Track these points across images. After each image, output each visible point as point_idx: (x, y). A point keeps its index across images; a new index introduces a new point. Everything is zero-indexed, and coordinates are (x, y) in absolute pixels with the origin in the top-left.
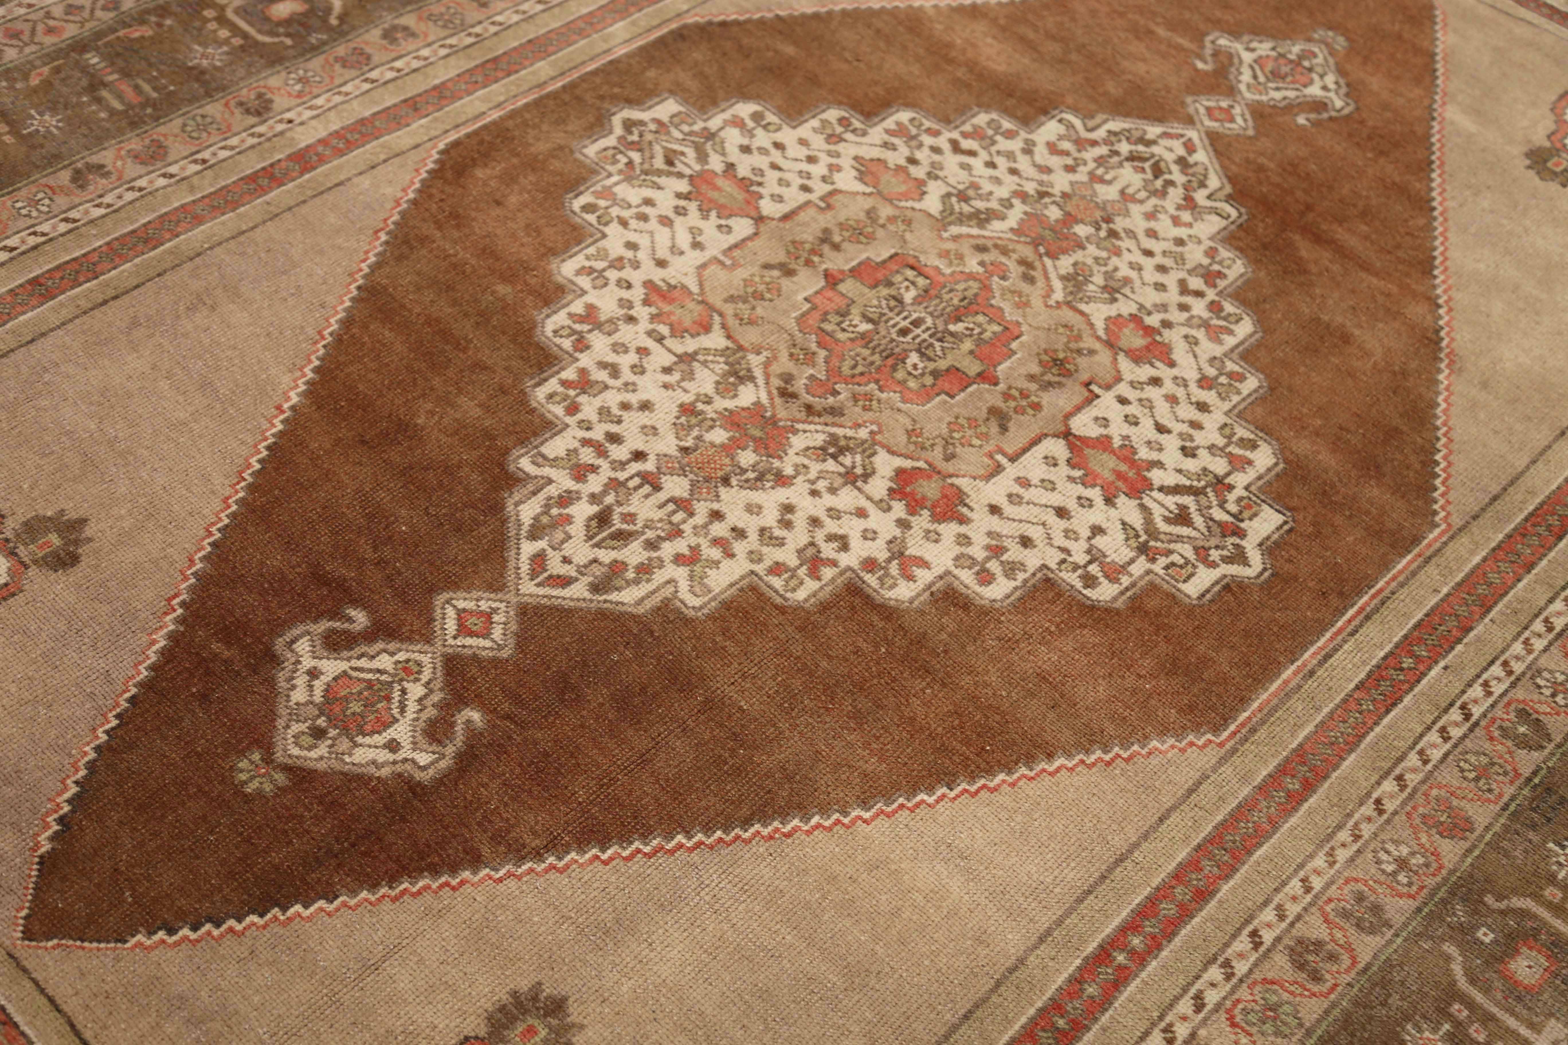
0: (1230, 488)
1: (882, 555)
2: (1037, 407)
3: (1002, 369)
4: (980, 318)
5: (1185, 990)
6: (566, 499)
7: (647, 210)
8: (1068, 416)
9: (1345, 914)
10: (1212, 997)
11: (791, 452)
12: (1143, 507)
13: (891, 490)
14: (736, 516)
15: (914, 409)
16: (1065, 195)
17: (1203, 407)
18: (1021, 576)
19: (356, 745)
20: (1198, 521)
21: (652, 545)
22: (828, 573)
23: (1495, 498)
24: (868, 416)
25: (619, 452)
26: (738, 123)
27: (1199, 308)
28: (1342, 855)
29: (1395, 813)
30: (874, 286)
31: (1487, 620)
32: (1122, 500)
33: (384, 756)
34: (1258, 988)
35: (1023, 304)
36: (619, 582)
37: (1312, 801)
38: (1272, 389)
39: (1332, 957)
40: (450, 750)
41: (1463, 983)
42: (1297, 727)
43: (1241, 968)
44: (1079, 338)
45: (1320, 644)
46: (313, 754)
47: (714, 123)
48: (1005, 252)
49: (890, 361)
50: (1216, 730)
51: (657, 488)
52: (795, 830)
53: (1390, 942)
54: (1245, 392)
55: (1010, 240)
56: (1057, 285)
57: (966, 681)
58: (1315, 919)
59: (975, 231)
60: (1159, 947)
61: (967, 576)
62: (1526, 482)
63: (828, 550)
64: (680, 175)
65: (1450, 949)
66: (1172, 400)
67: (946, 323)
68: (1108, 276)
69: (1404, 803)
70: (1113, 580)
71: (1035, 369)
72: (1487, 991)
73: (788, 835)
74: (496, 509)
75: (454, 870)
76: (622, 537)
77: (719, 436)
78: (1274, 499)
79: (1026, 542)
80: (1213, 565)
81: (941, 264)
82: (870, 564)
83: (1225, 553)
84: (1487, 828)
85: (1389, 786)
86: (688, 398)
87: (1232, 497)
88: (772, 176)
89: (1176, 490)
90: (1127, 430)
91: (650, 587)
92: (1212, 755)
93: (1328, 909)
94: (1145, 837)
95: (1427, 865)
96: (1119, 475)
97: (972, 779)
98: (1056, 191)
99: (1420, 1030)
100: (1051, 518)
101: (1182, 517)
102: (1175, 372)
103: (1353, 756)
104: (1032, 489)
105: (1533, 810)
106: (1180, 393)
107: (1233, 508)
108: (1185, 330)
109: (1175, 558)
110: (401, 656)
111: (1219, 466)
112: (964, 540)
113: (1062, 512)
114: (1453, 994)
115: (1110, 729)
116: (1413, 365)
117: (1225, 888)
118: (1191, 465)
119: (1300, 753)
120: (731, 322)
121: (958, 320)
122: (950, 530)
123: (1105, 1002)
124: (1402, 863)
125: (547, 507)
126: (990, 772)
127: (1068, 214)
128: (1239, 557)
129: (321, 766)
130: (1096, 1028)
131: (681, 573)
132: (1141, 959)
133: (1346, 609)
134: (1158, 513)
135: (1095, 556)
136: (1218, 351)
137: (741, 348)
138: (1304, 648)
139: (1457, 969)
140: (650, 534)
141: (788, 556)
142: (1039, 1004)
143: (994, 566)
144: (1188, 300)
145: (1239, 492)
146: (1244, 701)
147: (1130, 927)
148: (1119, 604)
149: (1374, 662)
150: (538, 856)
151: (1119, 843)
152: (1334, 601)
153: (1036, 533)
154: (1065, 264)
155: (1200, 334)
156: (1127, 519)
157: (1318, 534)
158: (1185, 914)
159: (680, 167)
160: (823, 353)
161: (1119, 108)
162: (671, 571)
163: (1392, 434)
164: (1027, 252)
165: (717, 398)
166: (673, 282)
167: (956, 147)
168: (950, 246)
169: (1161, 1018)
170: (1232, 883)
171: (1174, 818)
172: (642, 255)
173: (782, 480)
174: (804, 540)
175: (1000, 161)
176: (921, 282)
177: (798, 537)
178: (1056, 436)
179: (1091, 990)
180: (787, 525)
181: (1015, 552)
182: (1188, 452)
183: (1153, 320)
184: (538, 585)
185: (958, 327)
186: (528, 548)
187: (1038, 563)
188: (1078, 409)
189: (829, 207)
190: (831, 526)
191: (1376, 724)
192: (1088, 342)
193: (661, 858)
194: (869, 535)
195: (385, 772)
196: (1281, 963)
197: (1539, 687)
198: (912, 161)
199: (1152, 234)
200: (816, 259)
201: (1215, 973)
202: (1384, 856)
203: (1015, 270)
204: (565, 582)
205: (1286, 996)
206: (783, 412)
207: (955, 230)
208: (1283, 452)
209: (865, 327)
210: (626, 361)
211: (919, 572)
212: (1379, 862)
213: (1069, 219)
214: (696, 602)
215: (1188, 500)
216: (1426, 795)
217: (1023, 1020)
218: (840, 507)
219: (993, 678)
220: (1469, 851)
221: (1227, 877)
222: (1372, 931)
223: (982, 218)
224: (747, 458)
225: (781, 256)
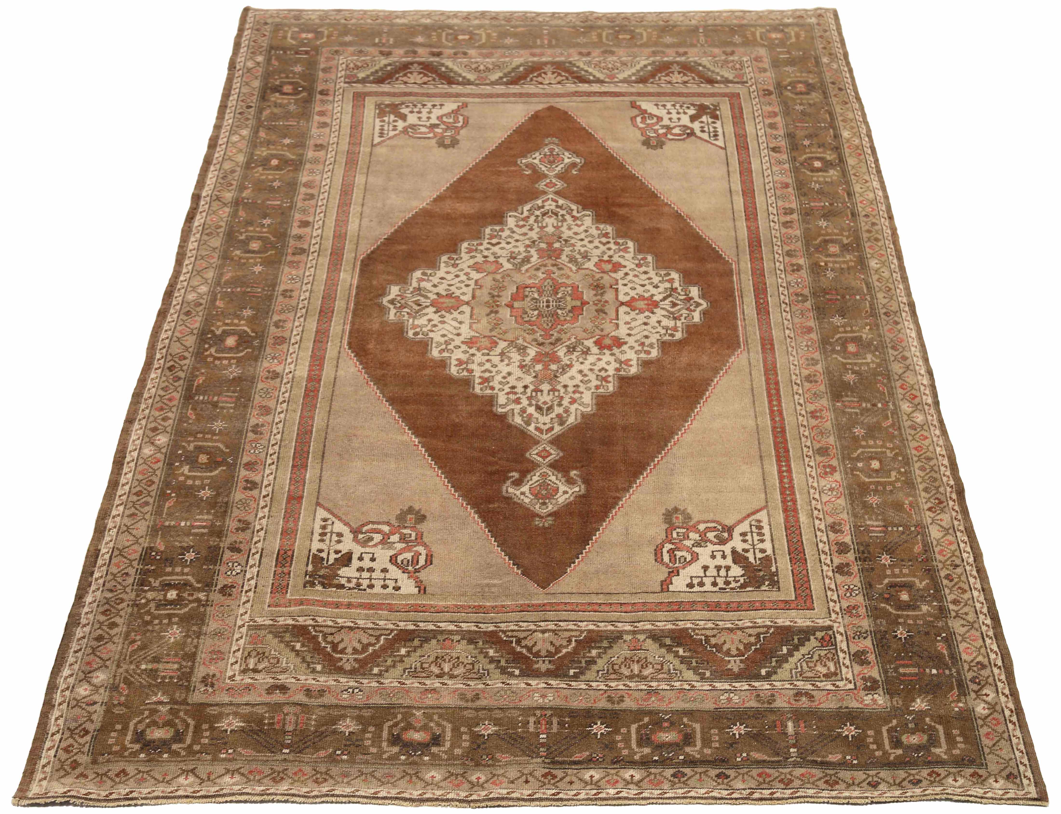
0: (676, 289)
1: (618, 366)
2: (606, 302)
3: (585, 297)
4: (562, 289)
5: (795, 405)
6: (523, 411)
7: (433, 323)
8: (617, 298)
9: (808, 365)
10: (802, 401)
11: (562, 358)
12: (662, 308)
13: (599, 349)
14: (571, 383)
15: (578, 324)
16: (540, 238)
17: (646, 273)
18: (656, 346)
19: (557, 499)
20: (679, 302)
21: (560, 405)
22: (610, 379)
23: (737, 247)
24: (568, 335)
25: (520, 389)
26: (422, 280)
27: (613, 247)
29: (794, 336)
30: (523, 300)
31: (767, 279)
32: (655, 310)
33: (567, 496)
34: (808, 393)
35: (568, 277)
36: (565, 419)
37: (776, 347)
38: (656, 256)
39: (815, 375)
40: (580, 483)
41: (844, 361)
42: (755, 333)
43: (800, 391)
44: (593, 276)
46: (550, 508)
47: (415, 284)
48: (545, 266)
49: (555, 317)
50: (739, 347)
51: (542, 391)
52: (678, 438)
53: (822, 364)
54: (651, 261)
55: (542, 261)
56: (570, 265)
57: (673, 379)
58: (803, 370)
59: (529, 266)
61: (643, 356)
62: (739, 237)
63: (603, 374)
64: (427, 307)
65: (835, 356)
66: (636, 276)
67: (555, 296)
68: (579, 253)
69: (794, 333)
70: (677, 331)
71: (594, 292)
72: (850, 358)
73: (678, 441)
74: (510, 426)
75: (616, 504)
76: (550, 409)
77: (539, 367)
78: (689, 284)
79: (647, 337)
80: (694, 311)
81: (531, 281)
82: (617, 370)
83: (694, 306)
84: (816, 326)
85: (787, 332)
86: (518, 364)
87: (679, 290)
88: (453, 289)
89: (665, 299)
90: (635, 292)
91: (574, 414)
92: (745, 354)
93: (803, 366)
94: (751, 381)
95: (812, 343)
96: (648, 305)
97: (702, 398)
98: (535, 238)
99: (846, 376)
100: (646, 327)
101: (674, 305)
102: (628, 268)
103: (773, 331)
104: (631, 323)
105: (820, 315)
106: (636, 273)
107: (683, 293)
108: (617, 255)
109: (684, 315)
110: (538, 474)
111: (668, 285)
112: (632, 348)
113: (645, 324)
114: (844, 364)
115: (717, 365)
116: (682, 225)
117: (779, 378)
118: (660, 290)
119: (762, 338)
120: (501, 336)
121: (557, 293)
122: (625, 347)
123: (782, 419)
124: (807, 346)
125: (521, 416)
126: (704, 394)
127: (547, 243)
128: (698, 305)
129: (555, 509)
131: (576, 406)
132: (780, 405)
133: (735, 299)
134: (667, 307)
135: (667, 328)
136: (632, 255)
137: (512, 341)
138: (736, 315)
139: (840, 359)
140: (556, 403)
141: (595, 383)
143: (646, 348)
144: (608, 246)
145: (679, 288)
146: (738, 336)
147: (770, 402)
148: (685, 336)
149: (755, 307)
150: (630, 487)
151: (748, 386)
152: (731, 299)
153: (646, 333)
154: (564, 257)
155: (621, 253)
156: (662, 314)
157: (709, 286)
158: (778, 390)
159: (424, 304)
160: (535, 327)
161: (522, 202)
162: (573, 408)
163: (697, 248)
164: (550, 262)
165: (525, 358)
166: (469, 337)
167: (494, 245)
168: (528, 274)
169: (797, 413)
170: (779, 376)
171: (753, 372)
172: (451, 336)
173: (570, 366)
174: (595, 376)
175: (509, 240)
176: (534, 290)
177: (592, 377)
178: (620, 306)
179: (777, 419)
180: (585, 375)
181: (647, 342)
182: (656, 287)
183: (606, 258)
184: (546, 434)
185: (560, 295)
186: (532, 428)
187: (655, 340)
188: (617, 295)
189: (481, 287)
190: (596, 368)
191: (770, 320)
192: (598, 276)
193: (658, 467)
194: (608, 363)
195: (572, 499)
196: (807, 385)
197: (793, 286)
198: (485, 257)
199: (576, 234)
200: (498, 303)
201: (797, 397)
202: (802, 347)
203: (554, 269)
204: (552, 429)
205: (815, 390)
206: (547, 349)
207: (524, 269)
208: (678, 270)
209: (536, 313)
210: (488, 366)
211: (631, 363)
212: (802, 349)
213: (550, 244)
214: (589, 409)
215: (670, 299)
216: (796, 328)
218: (592, 362)
219: (678, 374)
220: (817, 333)
221: (777, 376)
222: (817, 364)
223: (527, 260)
224: (554, 367)
225: (488, 310)
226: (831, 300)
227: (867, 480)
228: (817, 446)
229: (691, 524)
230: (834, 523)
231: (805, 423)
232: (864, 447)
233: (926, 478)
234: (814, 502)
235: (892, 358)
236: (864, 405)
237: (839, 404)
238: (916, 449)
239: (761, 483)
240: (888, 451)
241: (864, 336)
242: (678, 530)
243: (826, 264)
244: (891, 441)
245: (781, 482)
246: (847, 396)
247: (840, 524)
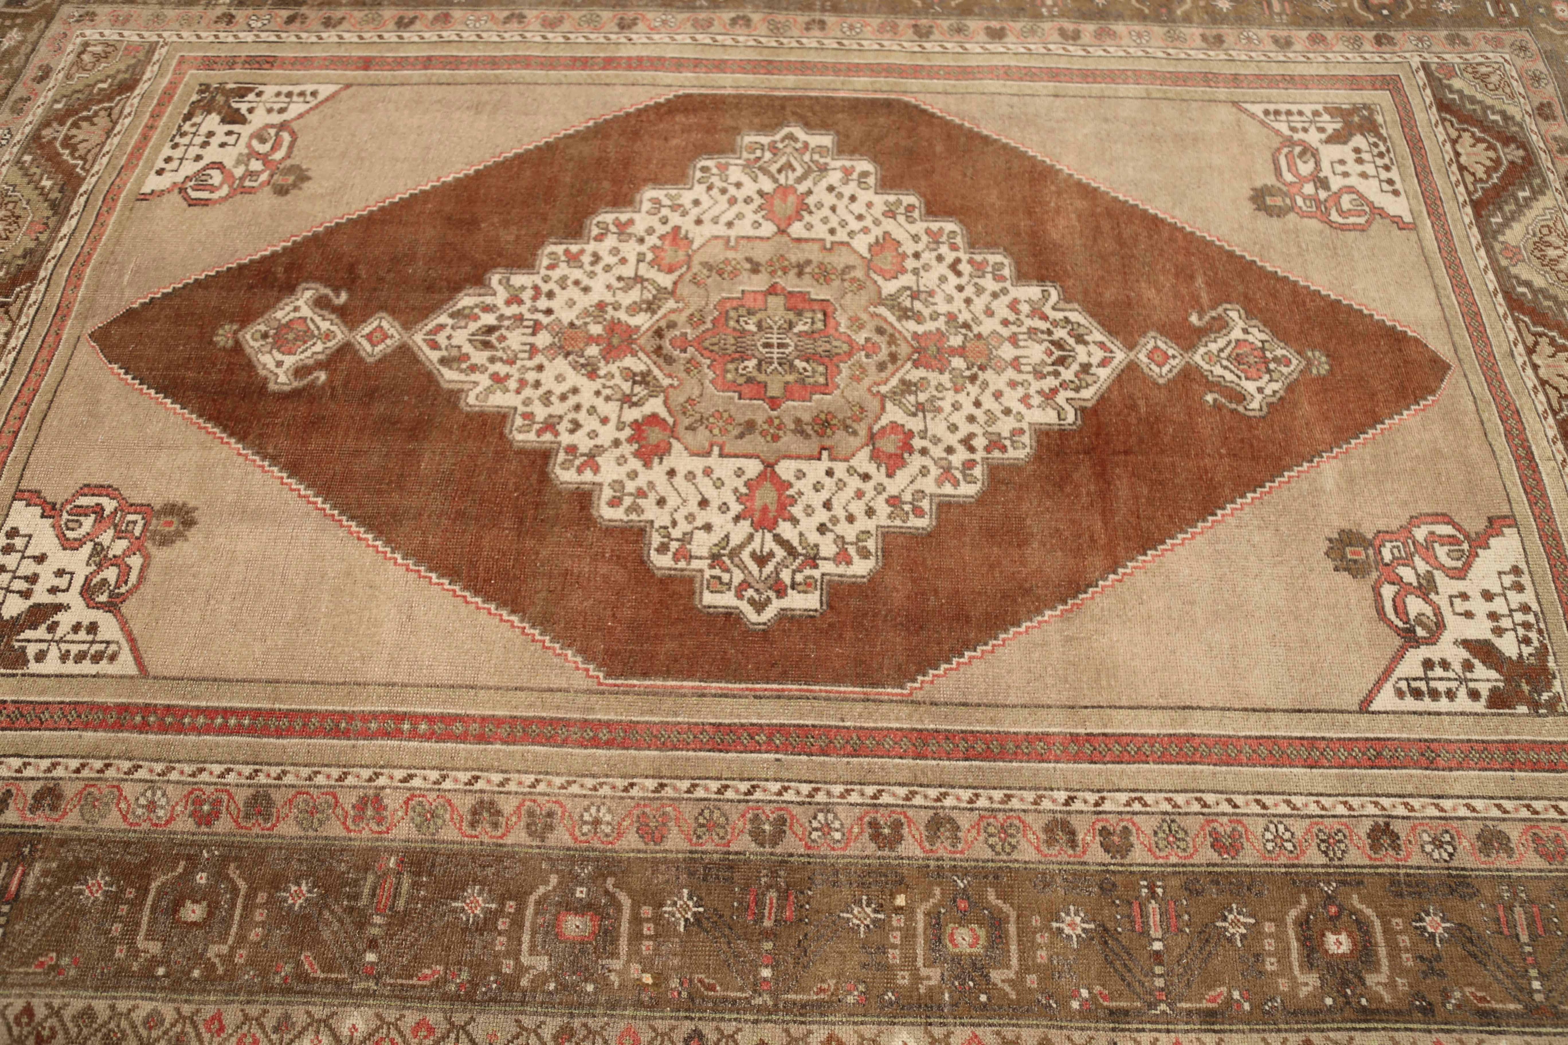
0: (816, 566)
1: (584, 450)
2: (776, 439)
3: (789, 404)
4: (821, 369)
5: (409, 768)
6: (489, 309)
7: (732, 189)
8: (786, 457)
10: (416, 783)
11: (617, 364)
12: (751, 537)
13: (636, 421)
14: (547, 375)
15: (711, 389)
16: (978, 336)
17: (871, 512)
18: (633, 517)
19: (270, 352)
20: (769, 569)
21: (493, 359)
22: (548, 437)
23: (965, 705)
24: (683, 375)
25: (543, 303)
26: (849, 171)
27: (958, 458)
28: (575, 789)
29: (632, 798)
30: (789, 310)
31: (845, 760)
32: (746, 523)
33: (272, 365)
34: (441, 800)
35: (856, 379)
36: (455, 366)
37: (602, 752)
38: (930, 535)
39: (495, 825)
40: (296, 384)
41: (533, 899)
42: (652, 712)
43: (447, 785)
44: (859, 420)
45: (730, 686)
46: (252, 343)
47: (835, 164)
48: (892, 343)
49: (737, 355)
50: (608, 675)
51: (534, 334)
52: (366, 540)
53: (531, 847)
54: (909, 524)
55: (905, 338)
56: (894, 382)
57: (531, 543)
58: (515, 801)
59: (892, 319)
60: (429, 739)
61: (607, 494)
62: (1002, 713)
63: (564, 426)
64: (776, 181)
65: (554, 880)
66: (860, 494)
67: (797, 357)
68: (932, 399)
69: (643, 798)
70: (676, 559)
71: (808, 418)
72: (539, 914)
73: (359, 539)
74: (455, 290)
75: (231, 435)
76: (487, 345)
77: (596, 330)
78: (829, 593)
79: (661, 502)
80: (740, 597)
81: (844, 324)
82: (572, 449)
83: (757, 597)
84: (666, 851)
85: (652, 783)
86: (609, 300)
87: (808, 572)
88: (824, 213)
89: (783, 543)
90: (807, 490)
91: (464, 378)
92: (588, 684)
93: (527, 803)
94: (498, 688)
95: (607, 835)
96: (765, 510)
97: (465, 589)
98: (977, 329)
99: (480, 894)
100: (694, 502)
101: (763, 559)
102: (886, 480)
103: (656, 753)
104: (707, 479)
105: (705, 868)
106: (870, 494)
107: (799, 578)
108: (929, 463)
109: (726, 577)
110: (334, 328)
111: (828, 551)
112: (633, 475)
113: (704, 503)
114: (521, 898)
115: (561, 626)
116: (1044, 593)
117: (497, 747)
118: (813, 537)
119: (632, 725)
120: (688, 276)
121: (807, 360)
122: (634, 465)
123: (373, 736)
125: (477, 306)
126: (479, 593)
127: (963, 348)
128: (761, 605)
129: (248, 350)
130: (353, 742)
131: (486, 383)
132: (414, 736)
133: (774, 682)
134: (755, 546)
135: (686, 539)
136: (931, 489)
137: (673, 293)
138: (719, 679)
139: (541, 890)
140: (500, 354)
141: (542, 414)
142: (346, 709)
143: (628, 500)
144: (960, 448)
145: (816, 573)
146: (646, 675)
147: (431, 718)
148: (661, 573)
149: (743, 721)
150: (265, 457)
151: (483, 679)
152: (775, 673)
153: (674, 502)
155: (935, 472)
156: (732, 536)
157: (823, 633)
158: (462, 738)
159: (782, 176)
160: (709, 325)
161: (1095, 309)
162: (483, 378)
163: (962, 618)
164: (905, 351)
165: (623, 310)
166: (690, 235)
167: (955, 264)
168: (865, 317)
169: (382, 767)
170: (504, 747)
171: (525, 694)
172: (695, 211)
173: (593, 374)
174: (560, 412)
175: (969, 290)
176: (820, 325)
177: (560, 408)
178: (763, 462)
179: (373, 726)
180: (564, 398)
181: (648, 502)
182: (823, 529)
183: (917, 443)
184: (425, 340)
185: (801, 364)
186: (443, 319)
187: (651, 517)
188: (798, 457)
189: (830, 250)
190: (582, 416)
191: (694, 750)
192: (860, 427)
193: (301, 501)
194: (592, 435)
195: (263, 373)
196: (468, 802)
197: (815, 818)
198: (917, 256)
199: (998, 395)
200: (780, 273)
201: (434, 775)
202: (593, 810)
203: (881, 356)
204: (435, 347)
205: (447, 816)
206: (644, 341)
207: (882, 310)
208: (878, 574)
209: (752, 328)
210: (609, 260)
211: (588, 472)
212: (587, 809)
213: (960, 351)
214: (473, 402)
215: (781, 553)
216: (663, 806)
217: (331, 708)
218: (599, 410)
219: (545, 552)
220: (639, 851)
221: (506, 743)
222: (532, 834)
223: (908, 315)
224: (593, 351)
225: (764, 259)
226: (759, 903)
227: (154, 885)
228: (277, 796)
229: (149, 545)
230: (59, 796)
231: (350, 780)
232: (251, 896)
233: (124, 1024)
234: (126, 765)
235: (528, 1021)
236: (377, 920)
237: (392, 863)
238: (218, 1017)
239: (207, 673)
240: (224, 949)
241: (617, 964)
242: (141, 523)
243: (899, 910)
244: (251, 962)
245: (198, 710)
246: (415, 885)
247: (54, 808)
